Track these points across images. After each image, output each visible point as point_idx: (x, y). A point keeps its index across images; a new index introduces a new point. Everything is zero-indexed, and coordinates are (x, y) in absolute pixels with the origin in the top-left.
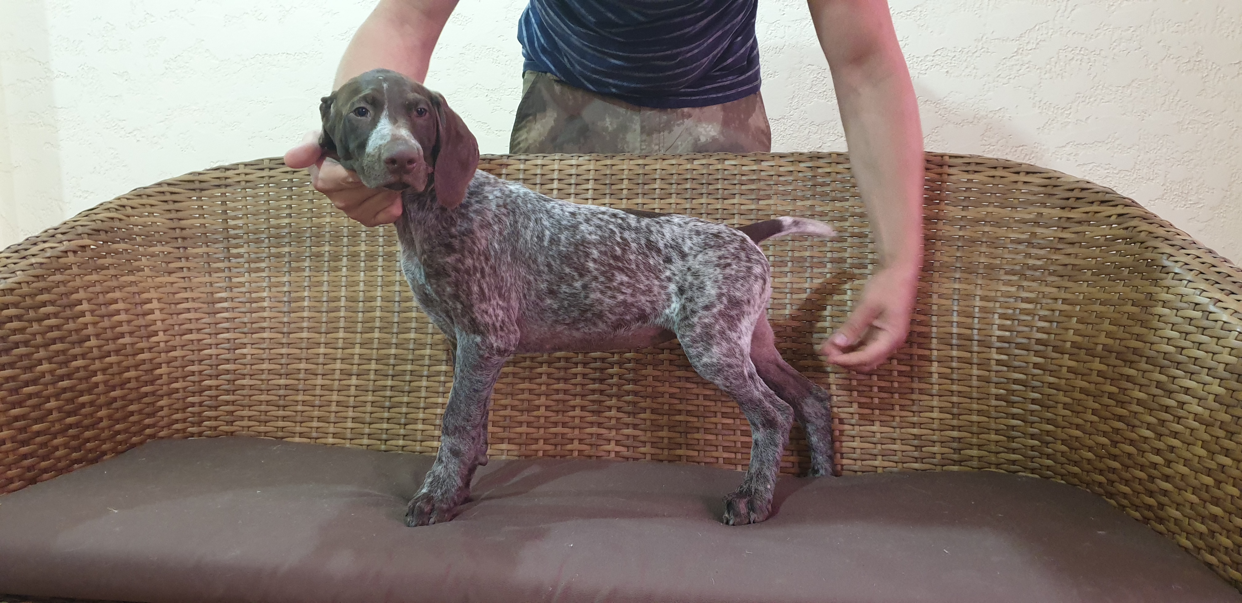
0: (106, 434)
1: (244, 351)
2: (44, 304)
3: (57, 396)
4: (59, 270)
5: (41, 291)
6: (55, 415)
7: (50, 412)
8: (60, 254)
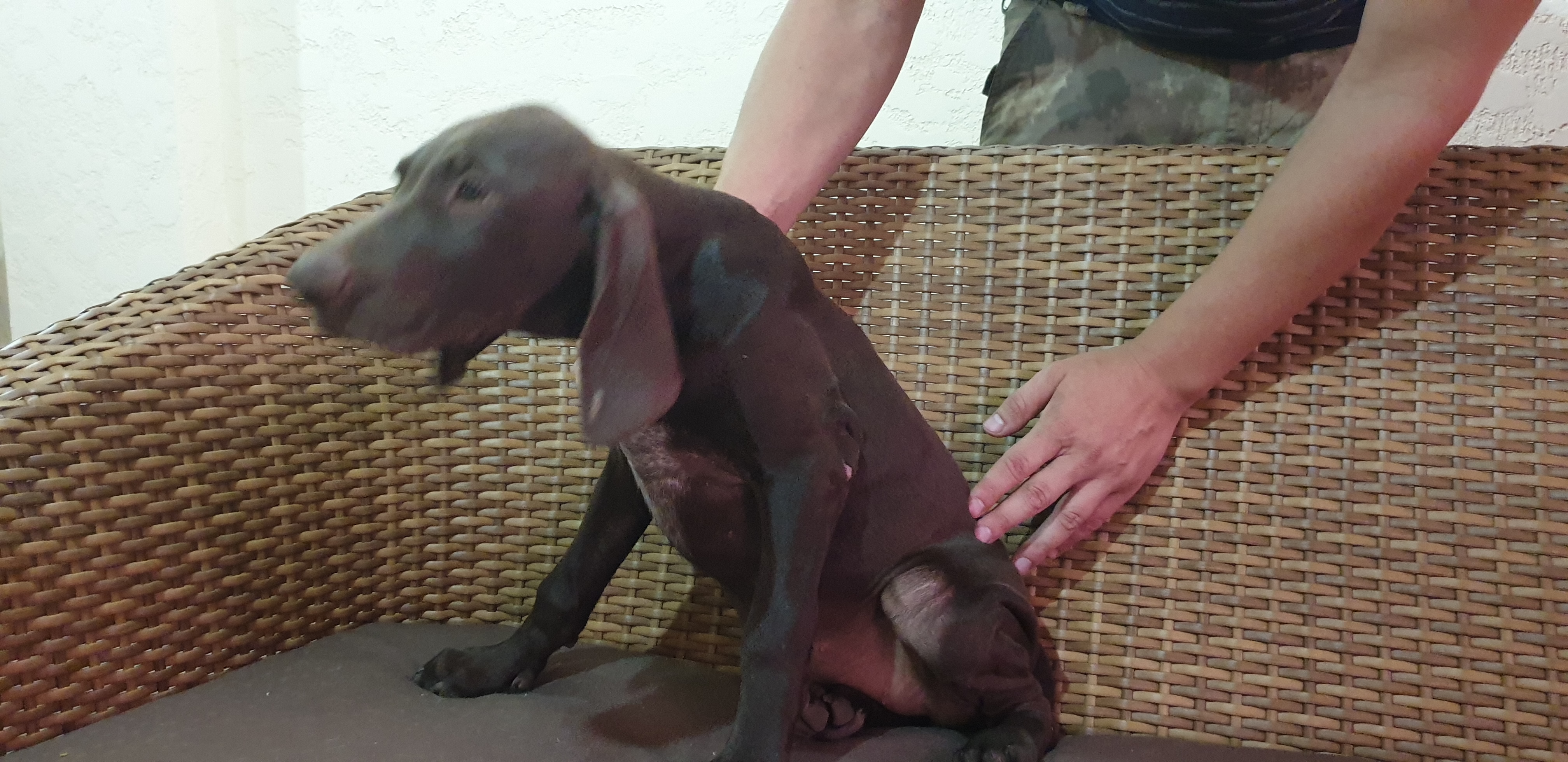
0: (290, 603)
1: (523, 469)
2: (196, 381)
3: (209, 539)
4: (226, 323)
5: (193, 359)
6: (205, 572)
7: (197, 566)
8: (230, 297)
